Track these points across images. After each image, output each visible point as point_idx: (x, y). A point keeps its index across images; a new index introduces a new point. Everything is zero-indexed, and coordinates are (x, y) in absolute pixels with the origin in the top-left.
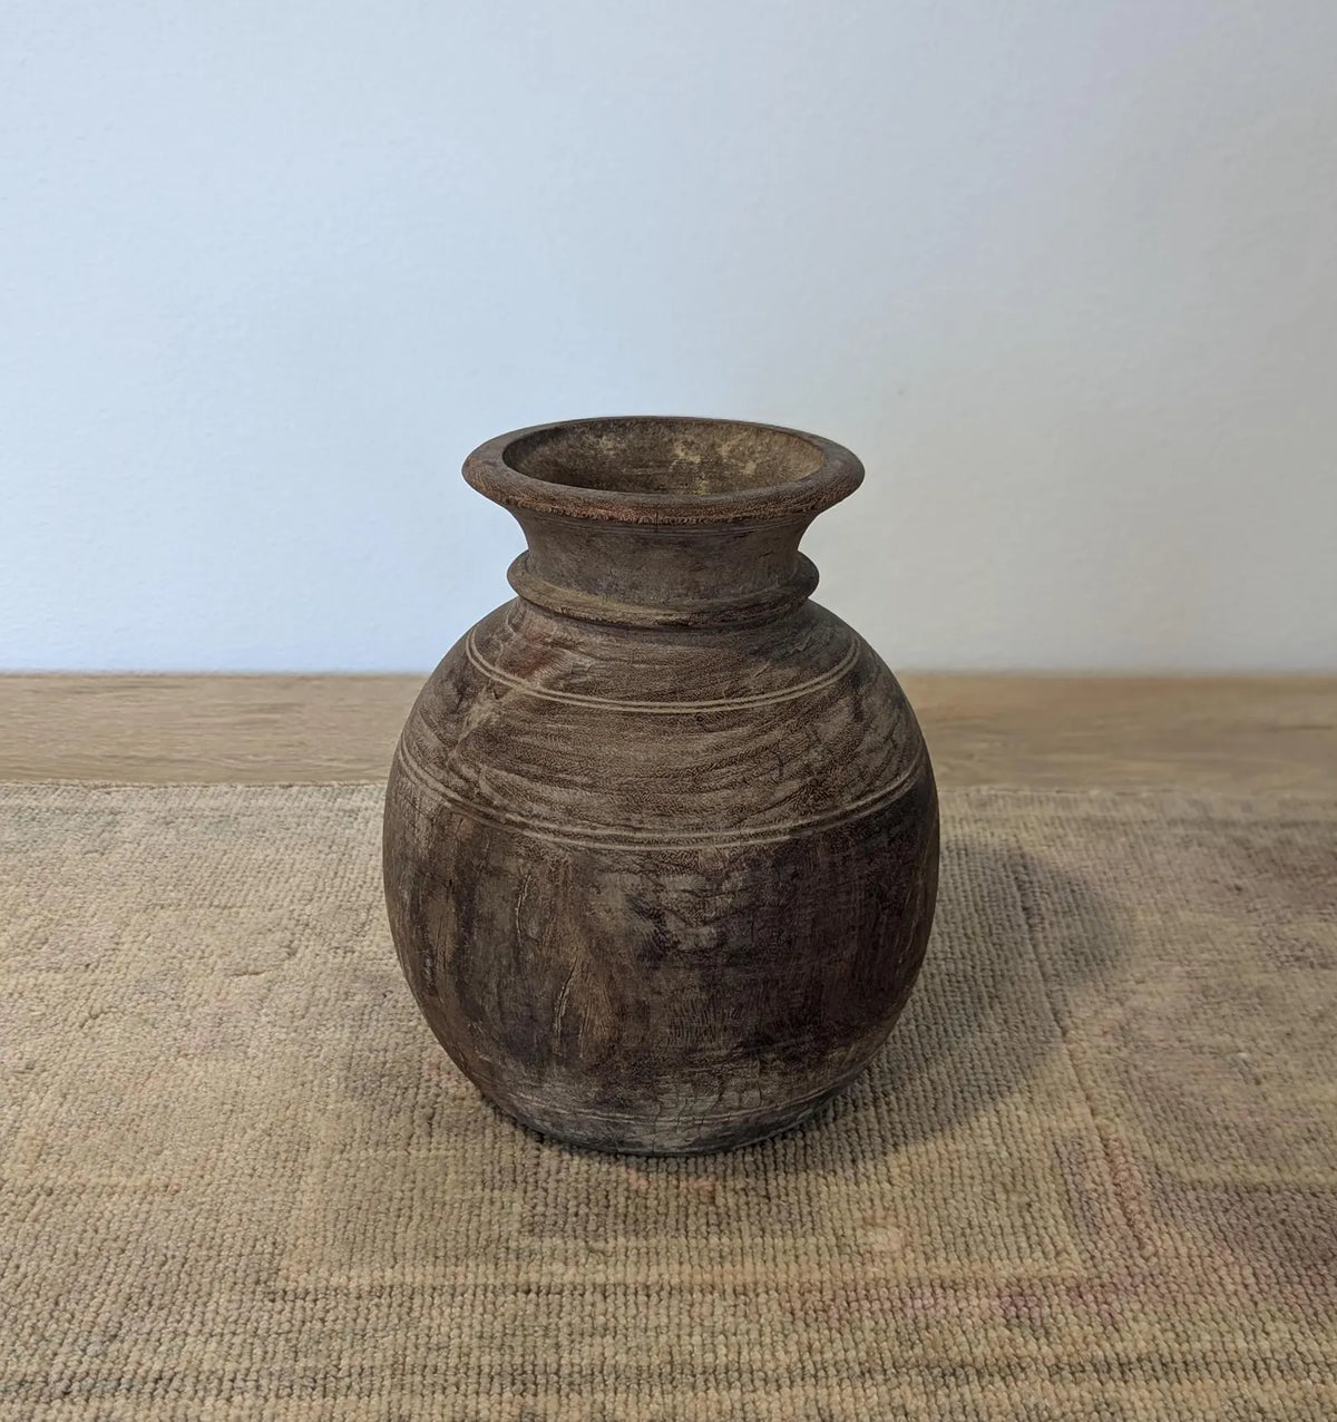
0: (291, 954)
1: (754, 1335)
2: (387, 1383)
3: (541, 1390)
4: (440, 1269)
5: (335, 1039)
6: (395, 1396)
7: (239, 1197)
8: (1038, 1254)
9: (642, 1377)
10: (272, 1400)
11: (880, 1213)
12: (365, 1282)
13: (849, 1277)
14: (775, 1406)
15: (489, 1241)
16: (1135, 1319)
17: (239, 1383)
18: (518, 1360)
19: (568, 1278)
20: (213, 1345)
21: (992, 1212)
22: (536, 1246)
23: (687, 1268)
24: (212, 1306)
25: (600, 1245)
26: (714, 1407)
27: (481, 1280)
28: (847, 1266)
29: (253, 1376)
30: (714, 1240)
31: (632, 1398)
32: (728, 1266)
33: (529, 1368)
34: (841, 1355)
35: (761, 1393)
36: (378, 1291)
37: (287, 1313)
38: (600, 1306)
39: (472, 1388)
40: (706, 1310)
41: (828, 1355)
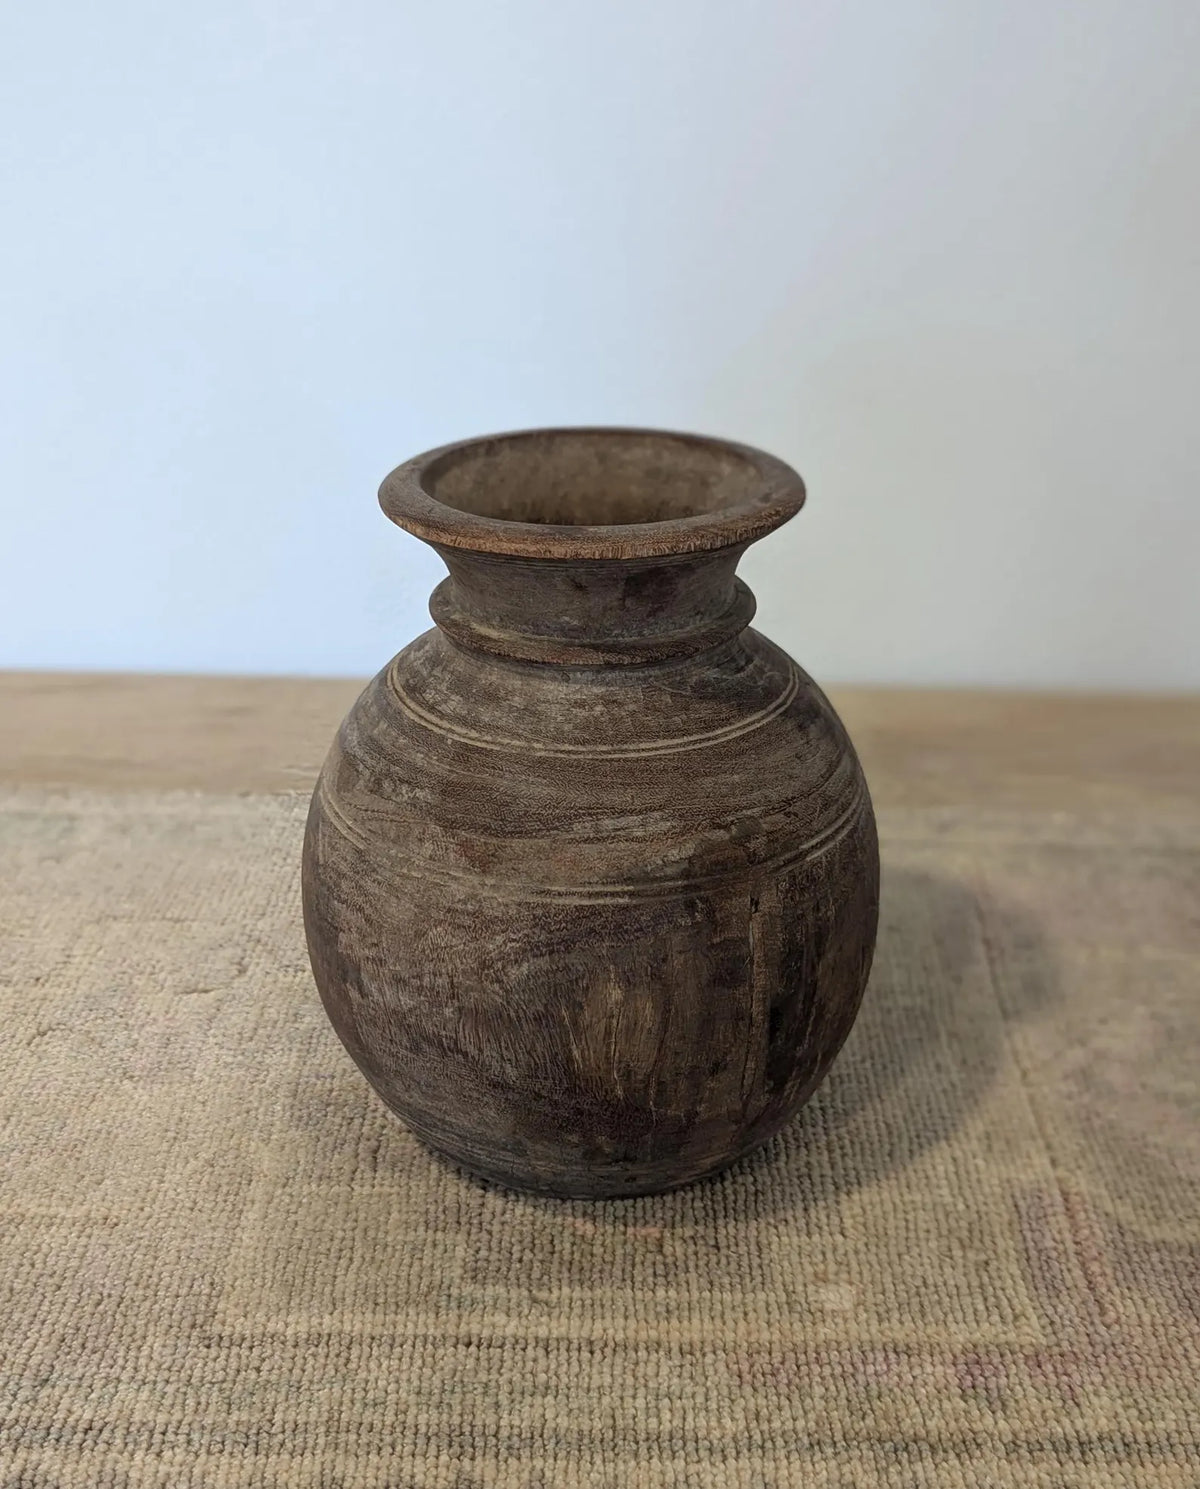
0: (242, 971)
1: (700, 1399)
2: (321, 1441)
3: (479, 1453)
4: (380, 1317)
5: (283, 1063)
6: (329, 1455)
7: (178, 1233)
8: (996, 1318)
9: (582, 1444)
10: (203, 1457)
11: (832, 1267)
12: (303, 1328)
13: (799, 1338)
14: (720, 1478)
15: (430, 1287)
16: (1096, 1393)
17: (170, 1437)
18: (456, 1420)
19: (509, 1331)
20: (144, 1395)
21: (948, 1270)
22: (478, 1295)
23: (632, 1323)
24: (145, 1351)
25: (543, 1295)
26: (657, 1478)
27: (421, 1331)
28: (797, 1326)
29: (184, 1429)
30: (661, 1293)
31: (572, 1465)
32: (674, 1322)
33: (467, 1429)
34: (789, 1425)
35: (706, 1464)
36: (316, 1339)
37: (221, 1361)
38: (542, 1362)
39: (408, 1449)
40: (651, 1370)
41: (776, 1424)
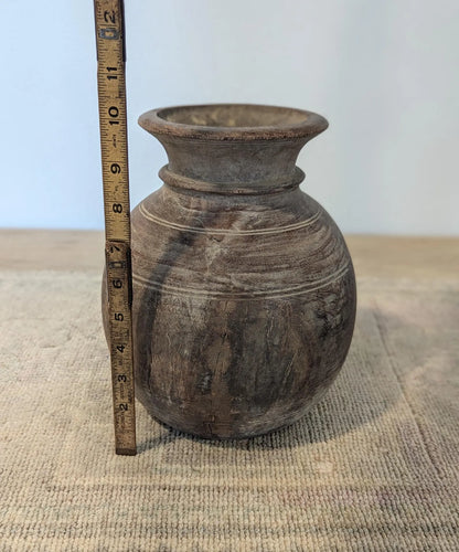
0: (69, 339)
1: (267, 511)
2: (99, 531)
3: (169, 536)
4: (125, 478)
5: (85, 375)
6: (102, 537)
7: (38, 443)
8: (393, 475)
9: (215, 531)
10: (45, 539)
11: (322, 455)
12: (92, 483)
13: (309, 485)
14: (277, 545)
15: (148, 466)
16: (439, 506)
17: (30, 530)
18: (159, 521)
19: (183, 483)
20: (20, 512)
21: (371, 455)
22: (169, 468)
23: (236, 479)
24: (21, 493)
25: (198, 468)
26: (249, 545)
27: (144, 483)
28: (308, 480)
29: (37, 527)
30: (248, 466)
31: (211, 540)
32: (255, 478)
33: (164, 525)
34: (307, 521)
35: (270, 539)
36: (97, 488)
37: (55, 497)
38: (197, 496)
39: (138, 534)
40: (245, 499)
41: (301, 521)
